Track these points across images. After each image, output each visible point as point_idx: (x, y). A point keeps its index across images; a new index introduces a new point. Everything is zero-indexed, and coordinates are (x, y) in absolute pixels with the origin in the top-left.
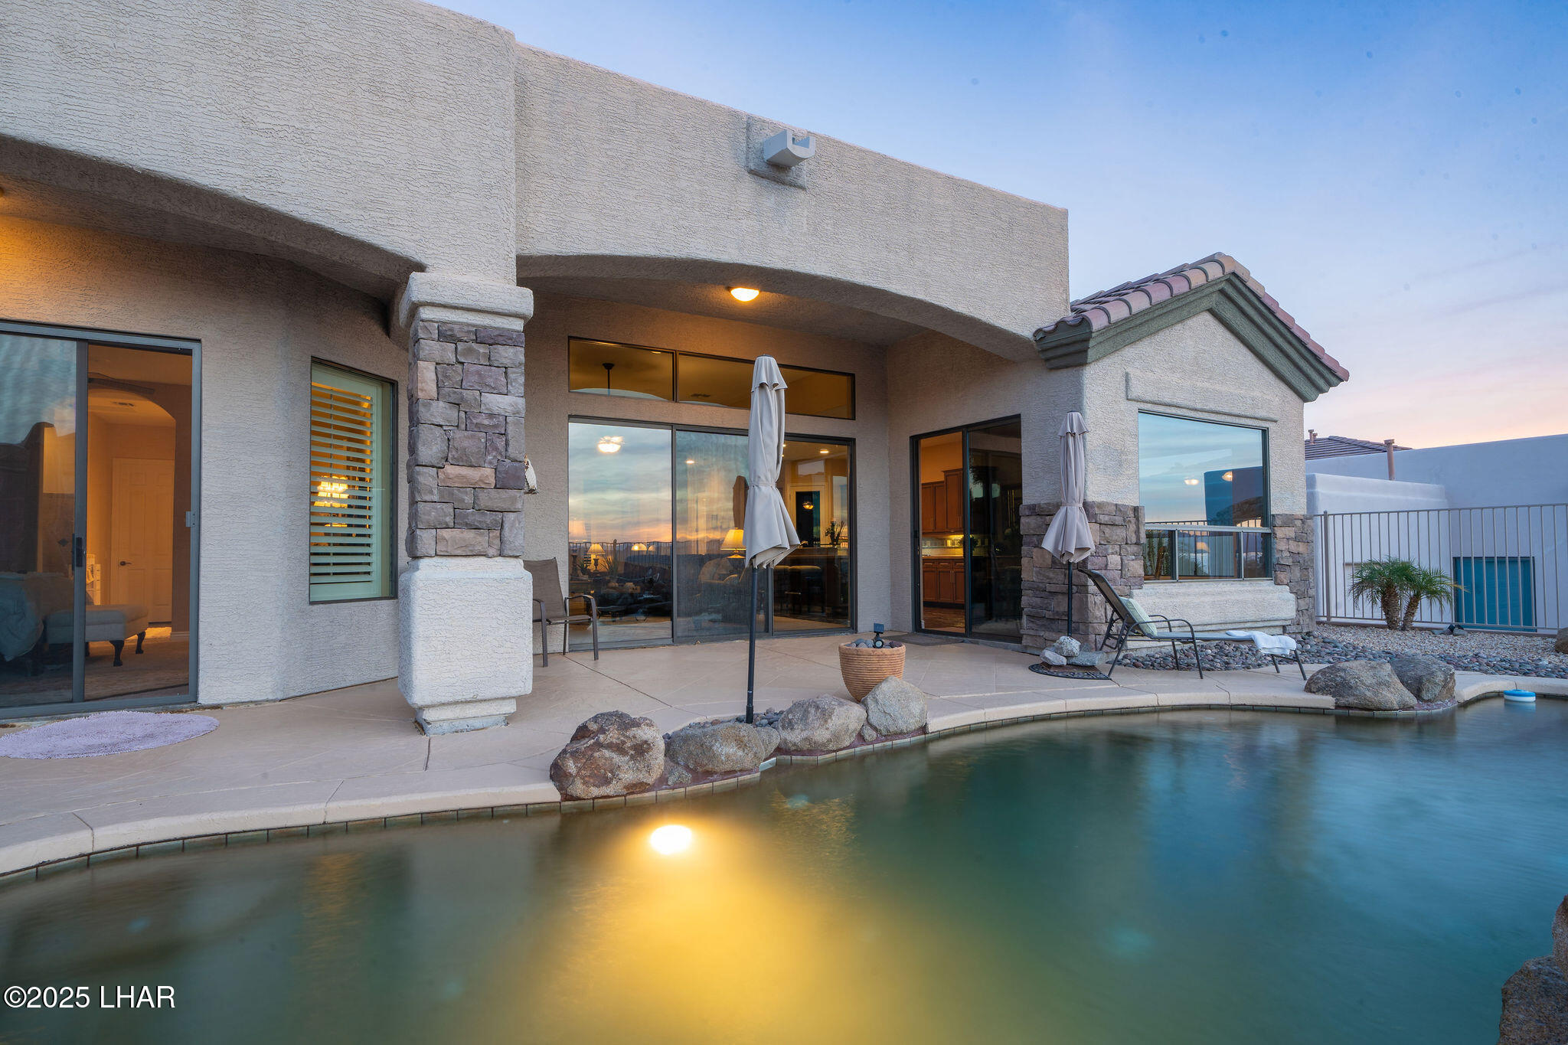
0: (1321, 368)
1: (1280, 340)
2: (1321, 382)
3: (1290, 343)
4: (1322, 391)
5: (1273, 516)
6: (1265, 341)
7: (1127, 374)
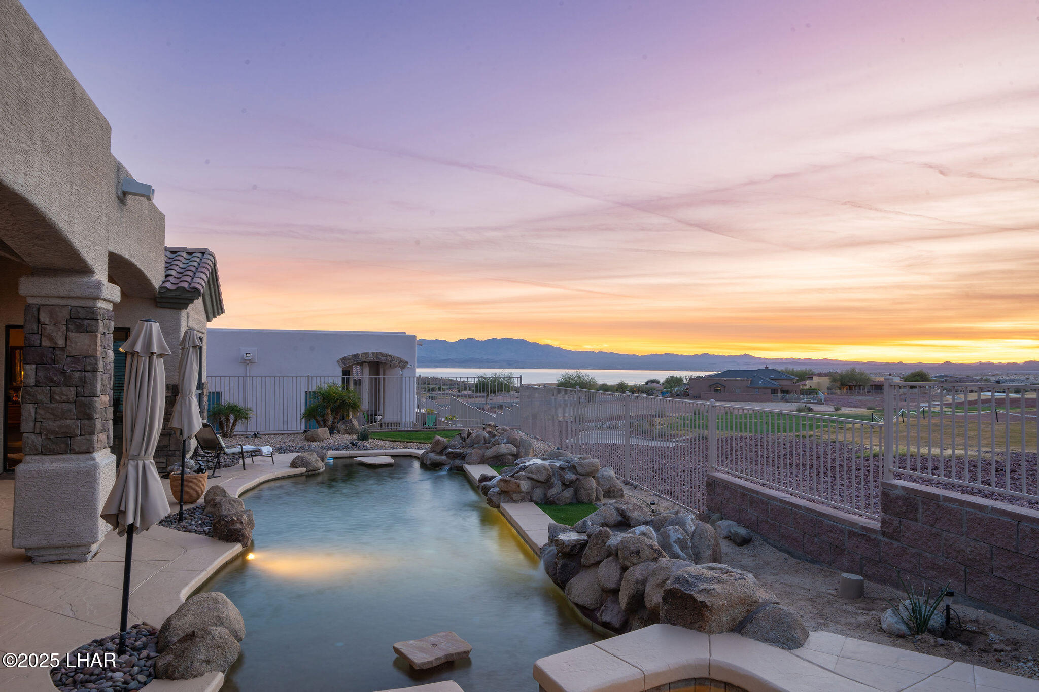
0: (219, 306)
1: (213, 293)
2: (216, 313)
3: (215, 295)
4: (215, 317)
5: (203, 383)
6: (208, 292)
7: (188, 313)
